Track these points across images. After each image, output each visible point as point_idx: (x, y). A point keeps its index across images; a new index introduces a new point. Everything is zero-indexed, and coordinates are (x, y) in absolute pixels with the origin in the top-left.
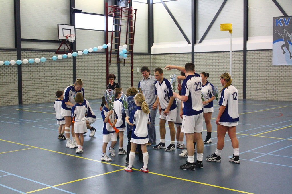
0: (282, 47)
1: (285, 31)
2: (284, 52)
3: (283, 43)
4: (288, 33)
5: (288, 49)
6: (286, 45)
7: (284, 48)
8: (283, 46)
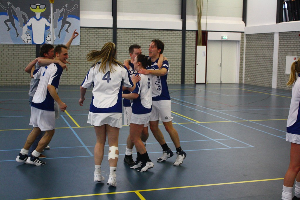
0: (5, 22)
1: (9, 3)
2: (9, 29)
3: (7, 17)
4: (12, 6)
5: (13, 25)
6: (11, 20)
7: (9, 23)
8: (8, 21)
